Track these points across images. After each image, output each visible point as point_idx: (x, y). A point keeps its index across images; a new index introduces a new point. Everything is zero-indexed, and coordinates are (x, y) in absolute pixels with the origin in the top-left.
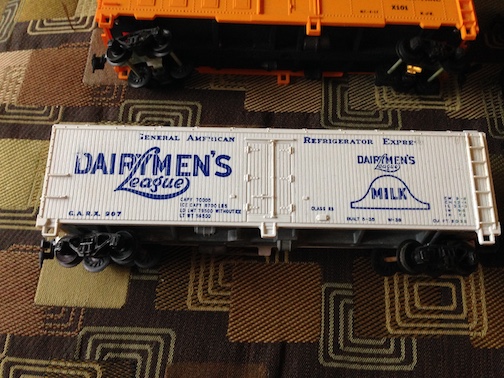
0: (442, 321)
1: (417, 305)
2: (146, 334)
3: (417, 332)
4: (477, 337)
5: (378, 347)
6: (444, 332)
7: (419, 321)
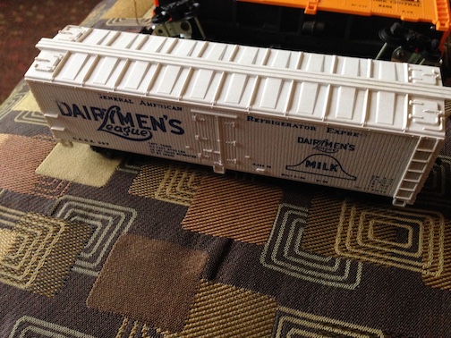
0: (393, 255)
1: (370, 236)
2: (113, 209)
3: (364, 258)
4: (430, 276)
5: (321, 263)
6: (395, 265)
7: (369, 249)
